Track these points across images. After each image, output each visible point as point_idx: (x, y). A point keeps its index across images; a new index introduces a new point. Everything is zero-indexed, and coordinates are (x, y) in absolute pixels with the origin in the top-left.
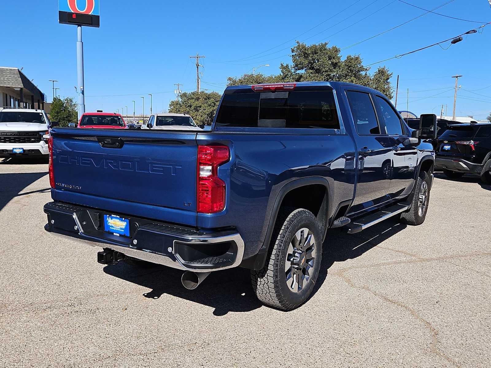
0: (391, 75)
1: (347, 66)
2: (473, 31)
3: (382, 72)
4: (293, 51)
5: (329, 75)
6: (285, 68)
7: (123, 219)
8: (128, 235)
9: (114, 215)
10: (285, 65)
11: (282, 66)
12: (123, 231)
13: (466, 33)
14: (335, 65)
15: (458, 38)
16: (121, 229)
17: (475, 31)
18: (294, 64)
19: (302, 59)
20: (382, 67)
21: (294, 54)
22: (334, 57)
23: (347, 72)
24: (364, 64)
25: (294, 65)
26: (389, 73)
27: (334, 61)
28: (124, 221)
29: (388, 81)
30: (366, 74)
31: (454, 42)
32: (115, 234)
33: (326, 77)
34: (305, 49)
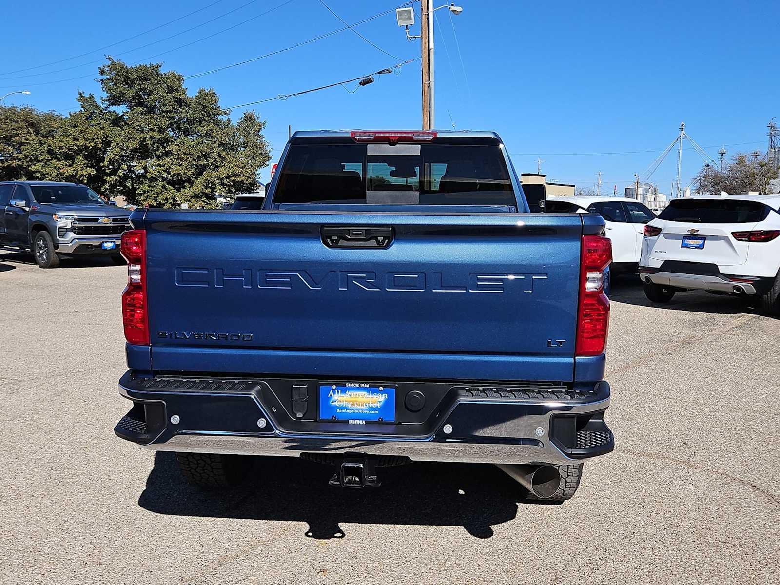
0: (265, 125)
1: (202, 105)
2: (387, 70)
3: (249, 119)
4: (102, 72)
5: (173, 118)
6: (87, 101)
7: (381, 388)
8: (392, 418)
9: (351, 383)
10: (87, 95)
11: (82, 96)
12: (377, 412)
13: (379, 73)
14: (180, 102)
15: (368, 78)
16: (372, 409)
17: (389, 71)
18: (109, 95)
19: (124, 88)
20: (250, 111)
21: (104, 77)
22: (177, 89)
23: (202, 114)
24: (222, 105)
25: (108, 97)
26: (261, 121)
27: (178, 95)
28: (382, 392)
29: (260, 134)
30: (229, 120)
31: (364, 83)
32: (351, 422)
33: (169, 120)
34: (128, 71)
